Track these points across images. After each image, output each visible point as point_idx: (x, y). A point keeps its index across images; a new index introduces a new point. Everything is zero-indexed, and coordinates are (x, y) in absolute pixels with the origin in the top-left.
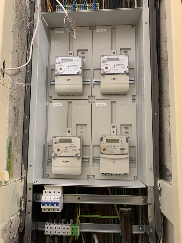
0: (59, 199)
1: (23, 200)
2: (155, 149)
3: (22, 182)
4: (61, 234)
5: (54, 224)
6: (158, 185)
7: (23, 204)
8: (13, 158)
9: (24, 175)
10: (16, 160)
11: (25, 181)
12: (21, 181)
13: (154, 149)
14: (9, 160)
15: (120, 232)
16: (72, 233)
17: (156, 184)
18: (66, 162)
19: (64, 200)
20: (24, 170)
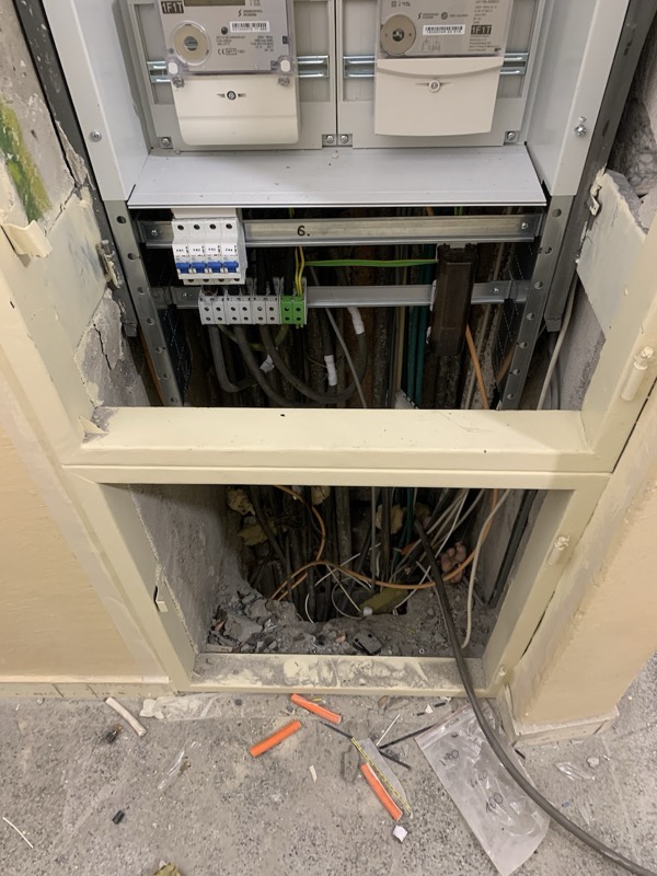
0: (233, 253)
1: (111, 259)
2: (629, 44)
3: (83, 196)
4: (253, 320)
5: (225, 297)
6: (593, 192)
7: (112, 270)
8: (20, 135)
9: (83, 173)
10: (33, 132)
11: (93, 196)
12: (79, 195)
13: (622, 50)
14: (10, 157)
15: (432, 303)
16: (287, 319)
17: (587, 189)
18: (231, 95)
19: (248, 238)
20: (77, 155)
